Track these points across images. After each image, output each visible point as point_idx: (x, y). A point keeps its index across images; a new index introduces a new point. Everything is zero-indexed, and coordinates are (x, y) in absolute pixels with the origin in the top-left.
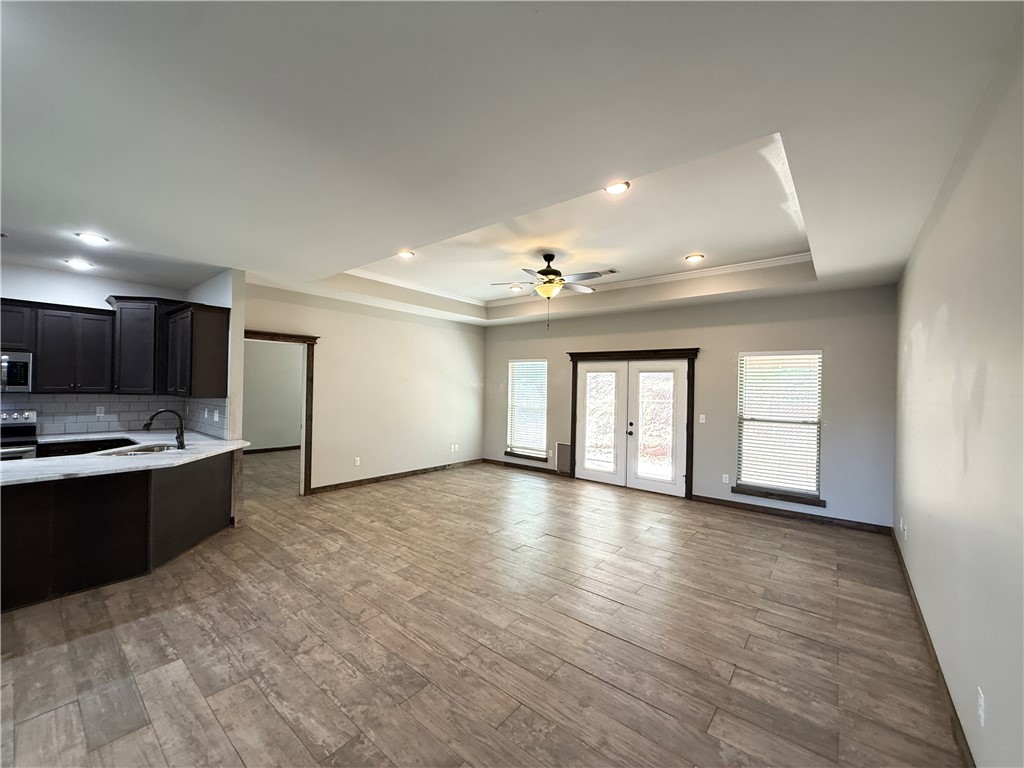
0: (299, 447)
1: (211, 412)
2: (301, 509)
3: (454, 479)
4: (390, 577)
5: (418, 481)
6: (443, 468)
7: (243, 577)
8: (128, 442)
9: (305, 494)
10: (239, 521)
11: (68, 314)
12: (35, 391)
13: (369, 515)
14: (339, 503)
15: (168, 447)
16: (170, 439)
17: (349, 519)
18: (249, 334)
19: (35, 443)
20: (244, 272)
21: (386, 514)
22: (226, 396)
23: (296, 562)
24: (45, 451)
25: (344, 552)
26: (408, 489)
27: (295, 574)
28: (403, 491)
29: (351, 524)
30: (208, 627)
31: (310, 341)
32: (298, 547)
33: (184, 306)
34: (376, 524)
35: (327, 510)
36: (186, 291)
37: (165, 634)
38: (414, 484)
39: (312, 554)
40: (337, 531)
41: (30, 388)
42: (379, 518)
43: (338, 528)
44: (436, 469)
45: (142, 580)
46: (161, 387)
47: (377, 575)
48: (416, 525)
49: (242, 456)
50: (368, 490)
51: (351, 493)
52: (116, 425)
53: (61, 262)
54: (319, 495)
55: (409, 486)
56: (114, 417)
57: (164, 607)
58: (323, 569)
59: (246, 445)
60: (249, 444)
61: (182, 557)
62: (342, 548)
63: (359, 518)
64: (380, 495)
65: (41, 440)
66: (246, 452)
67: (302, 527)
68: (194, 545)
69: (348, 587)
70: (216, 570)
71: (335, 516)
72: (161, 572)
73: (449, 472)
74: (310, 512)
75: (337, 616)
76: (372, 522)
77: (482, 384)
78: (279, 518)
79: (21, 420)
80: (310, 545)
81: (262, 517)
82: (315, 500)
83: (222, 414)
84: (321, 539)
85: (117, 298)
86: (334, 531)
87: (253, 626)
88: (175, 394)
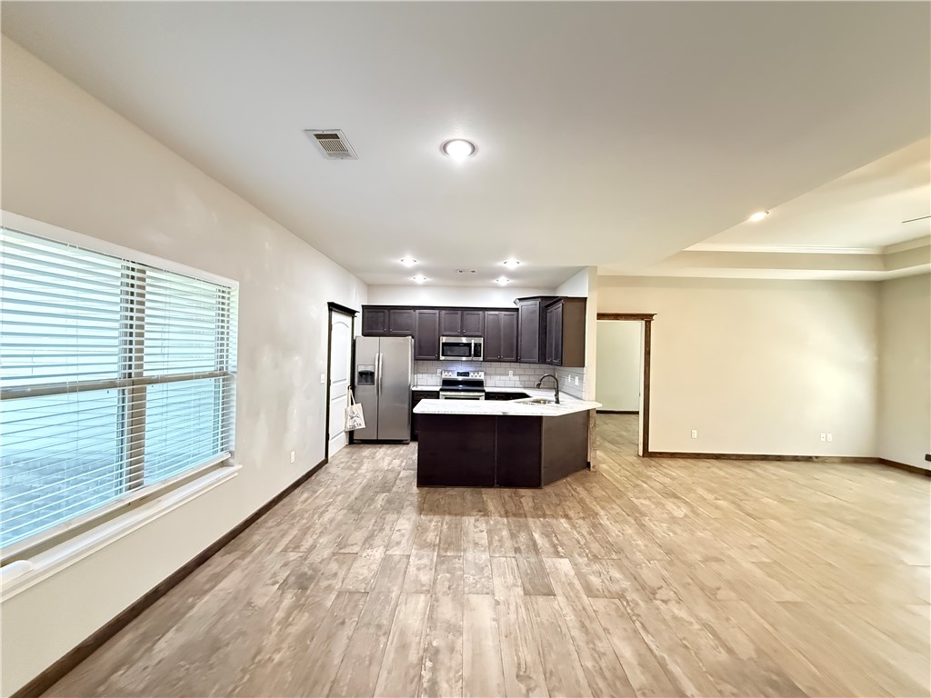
0: (638, 413)
1: (573, 377)
2: (641, 468)
3: (829, 476)
4: (747, 565)
5: (771, 468)
6: (808, 459)
7: (602, 513)
8: (524, 396)
9: (643, 456)
10: (594, 467)
11: (497, 313)
12: (484, 361)
13: (711, 491)
14: (678, 472)
15: (549, 402)
16: (550, 395)
17: (690, 490)
18: (601, 316)
19: (484, 391)
20: (596, 267)
21: (733, 495)
22: (584, 366)
23: (644, 515)
24: (490, 396)
25: (688, 520)
26: (757, 474)
27: (644, 526)
28: (751, 475)
29: (692, 495)
30: (582, 543)
31: (647, 318)
32: (643, 502)
33: (555, 300)
34: (721, 503)
35: (666, 475)
36: (555, 288)
37: (556, 536)
38: (765, 470)
39: (657, 512)
40: (678, 498)
41: (481, 359)
42: (725, 499)
43: (679, 495)
44: (796, 459)
45: (537, 491)
46: (543, 359)
47: (729, 557)
48: (775, 518)
49: (595, 415)
50: (708, 465)
51: (688, 464)
52: (518, 384)
53: (495, 281)
54: (657, 460)
55: (758, 470)
56: (517, 378)
57: (553, 516)
58: (669, 529)
59: (599, 406)
60: (601, 405)
61: (559, 483)
62: (686, 516)
63: (700, 491)
64: (722, 473)
65: (487, 390)
66: (598, 412)
67: (645, 485)
68: (565, 476)
69: (698, 557)
70: (581, 501)
71: (675, 482)
72: (548, 489)
73: (817, 465)
74: (650, 473)
75: (690, 581)
76: (716, 499)
77: (876, 359)
78: (623, 471)
79: (478, 378)
80: (654, 503)
81: (610, 467)
82: (653, 463)
83: (581, 379)
84: (664, 501)
85: (520, 299)
86: (675, 496)
87: (614, 556)
88: (551, 363)
